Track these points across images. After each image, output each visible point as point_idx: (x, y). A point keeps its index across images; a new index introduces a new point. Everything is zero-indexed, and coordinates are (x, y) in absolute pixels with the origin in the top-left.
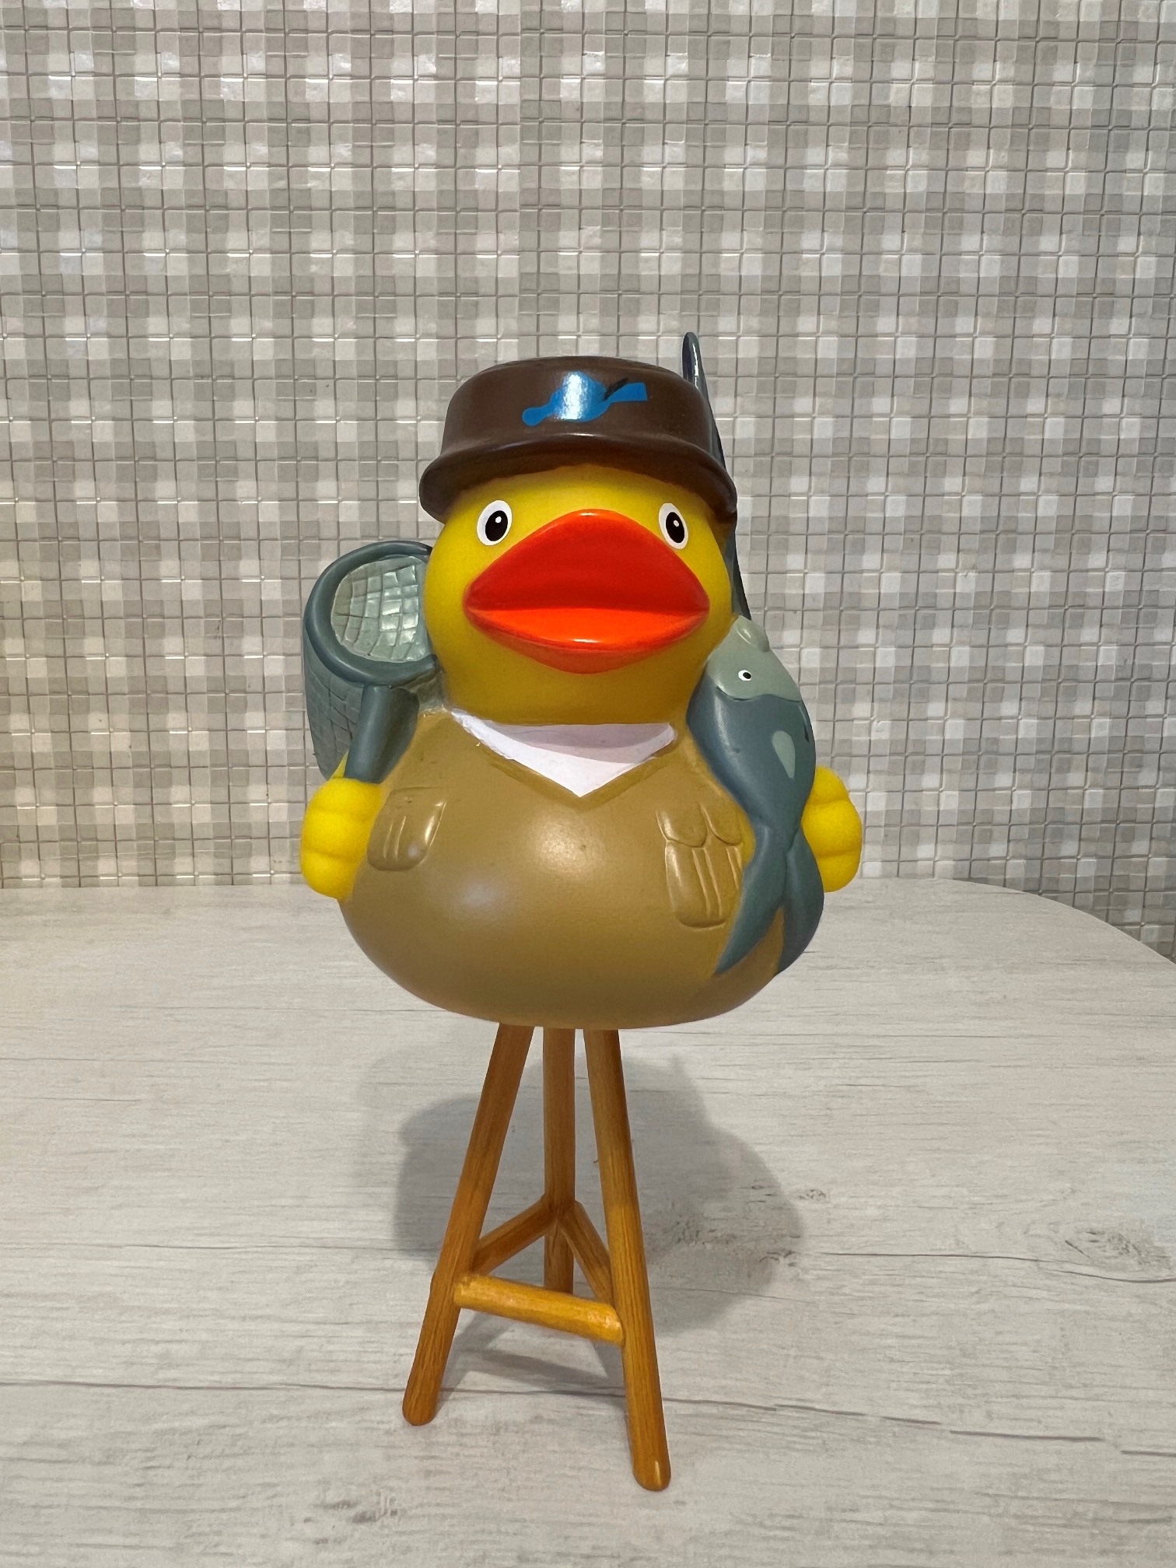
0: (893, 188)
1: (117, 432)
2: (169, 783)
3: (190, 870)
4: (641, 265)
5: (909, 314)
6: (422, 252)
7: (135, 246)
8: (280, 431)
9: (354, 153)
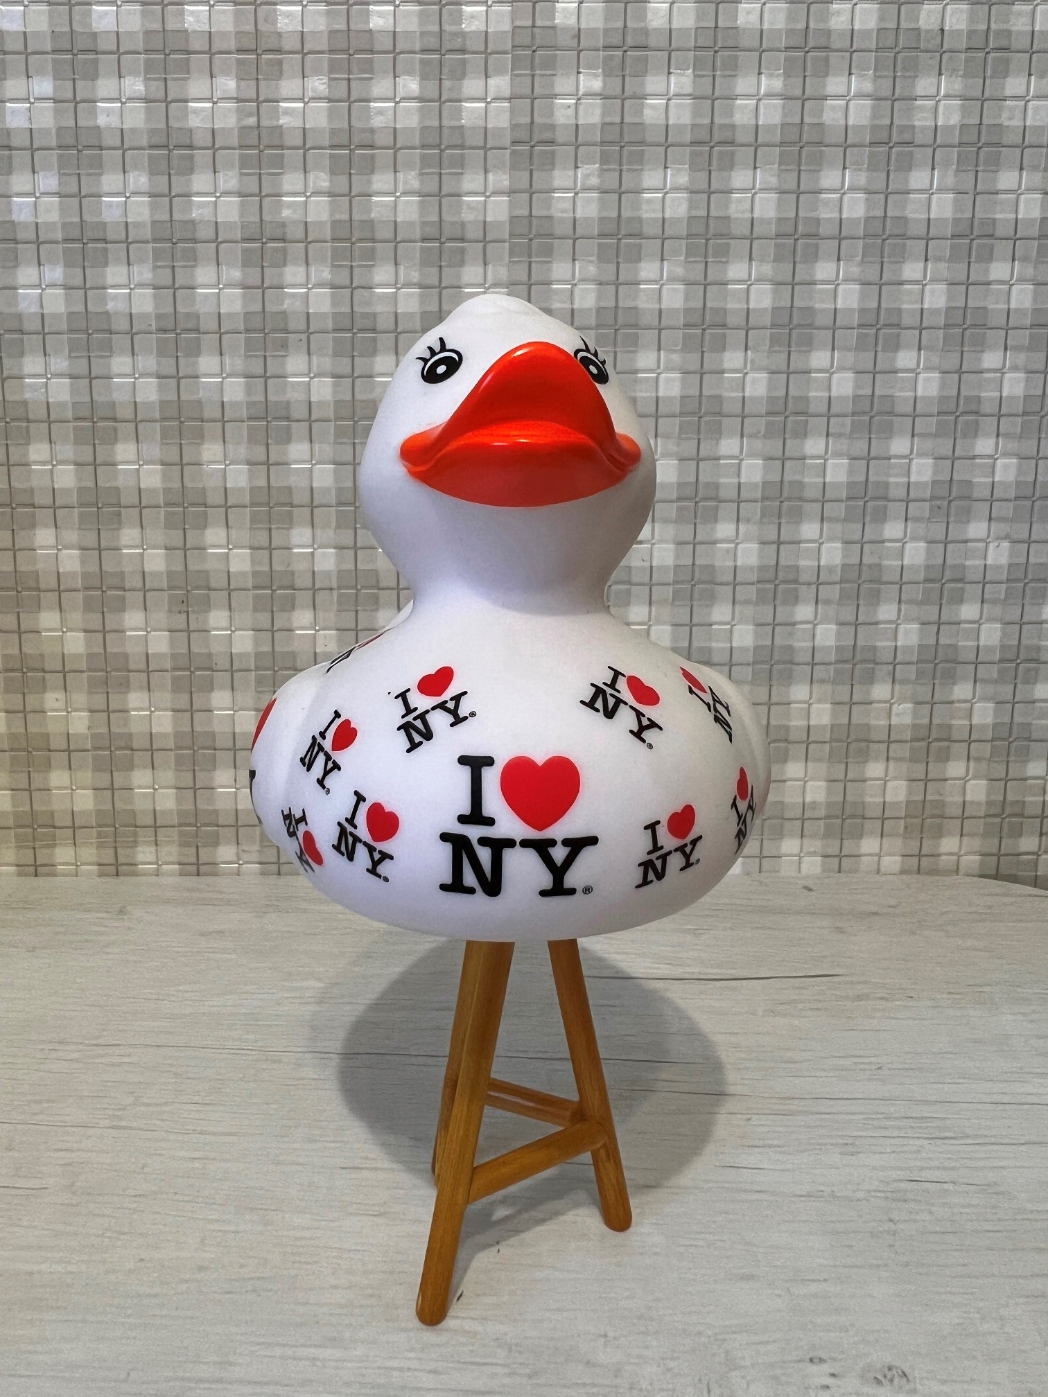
0: (922, 120)
1: (74, 390)
2: (130, 767)
3: (154, 860)
4: (644, 207)
5: (939, 259)
6: (404, 193)
7: (93, 190)
8: (249, 390)
9: (329, 86)
